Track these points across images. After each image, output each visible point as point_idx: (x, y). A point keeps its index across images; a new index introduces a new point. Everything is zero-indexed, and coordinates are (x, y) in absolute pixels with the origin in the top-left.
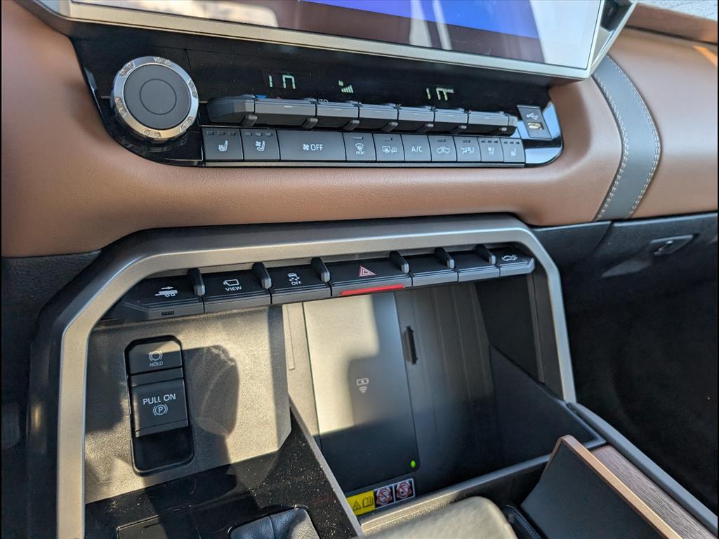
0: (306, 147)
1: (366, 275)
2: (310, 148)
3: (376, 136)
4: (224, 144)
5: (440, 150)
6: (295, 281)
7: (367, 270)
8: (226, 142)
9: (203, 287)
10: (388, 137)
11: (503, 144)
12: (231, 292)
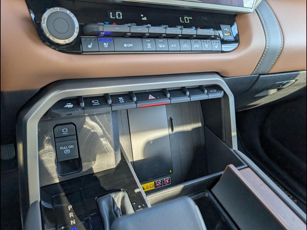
0: (125, 45)
1: (152, 98)
3: (156, 40)
4: (90, 44)
6: (122, 101)
7: (151, 96)
8: (91, 44)
9: (84, 103)
10: (161, 40)
11: (212, 42)
12: (95, 106)
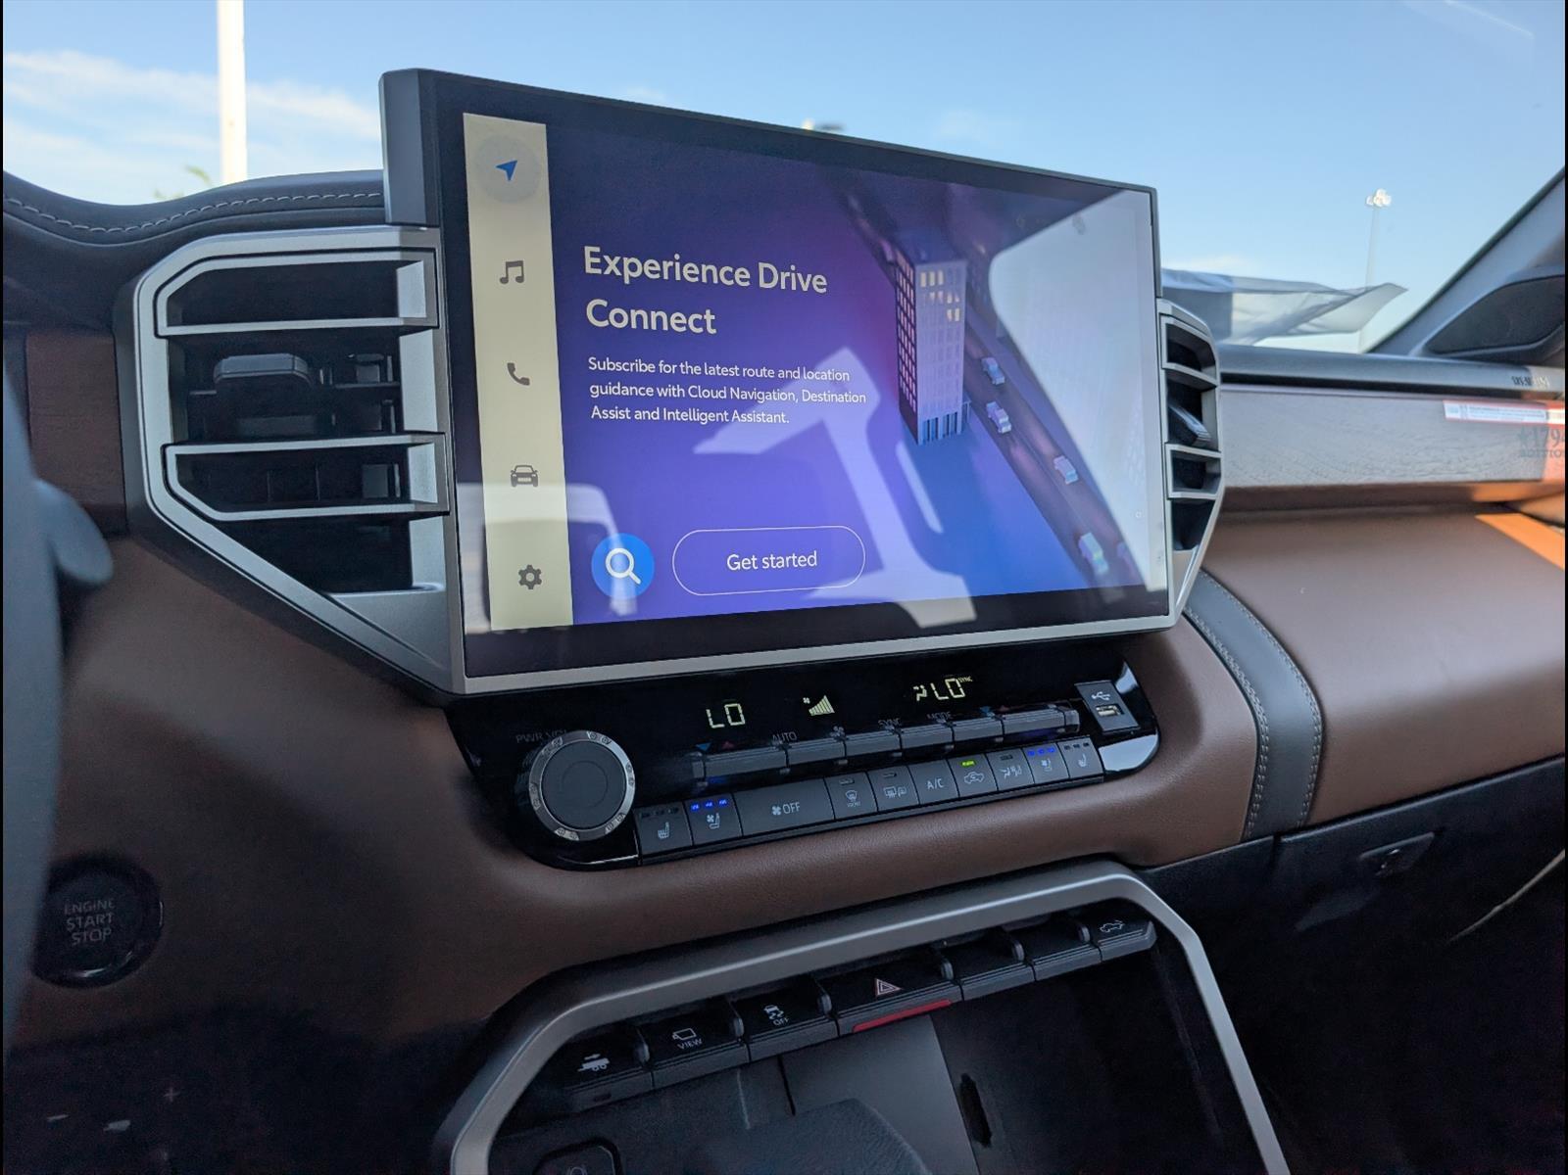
0: (776, 811)
1: (886, 992)
2: (782, 810)
3: (873, 774)
4: (664, 828)
5: (969, 780)
6: (779, 1018)
7: (886, 984)
8: (667, 825)
9: (646, 1047)
10: (889, 771)
11: (1062, 748)
12: (688, 1050)
